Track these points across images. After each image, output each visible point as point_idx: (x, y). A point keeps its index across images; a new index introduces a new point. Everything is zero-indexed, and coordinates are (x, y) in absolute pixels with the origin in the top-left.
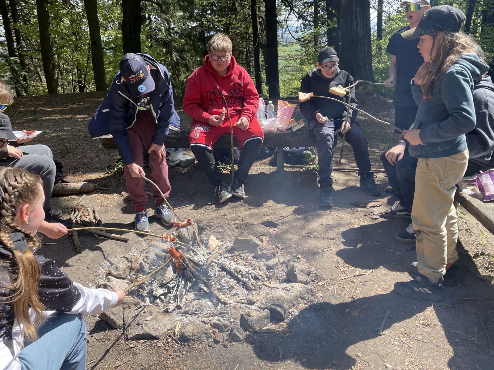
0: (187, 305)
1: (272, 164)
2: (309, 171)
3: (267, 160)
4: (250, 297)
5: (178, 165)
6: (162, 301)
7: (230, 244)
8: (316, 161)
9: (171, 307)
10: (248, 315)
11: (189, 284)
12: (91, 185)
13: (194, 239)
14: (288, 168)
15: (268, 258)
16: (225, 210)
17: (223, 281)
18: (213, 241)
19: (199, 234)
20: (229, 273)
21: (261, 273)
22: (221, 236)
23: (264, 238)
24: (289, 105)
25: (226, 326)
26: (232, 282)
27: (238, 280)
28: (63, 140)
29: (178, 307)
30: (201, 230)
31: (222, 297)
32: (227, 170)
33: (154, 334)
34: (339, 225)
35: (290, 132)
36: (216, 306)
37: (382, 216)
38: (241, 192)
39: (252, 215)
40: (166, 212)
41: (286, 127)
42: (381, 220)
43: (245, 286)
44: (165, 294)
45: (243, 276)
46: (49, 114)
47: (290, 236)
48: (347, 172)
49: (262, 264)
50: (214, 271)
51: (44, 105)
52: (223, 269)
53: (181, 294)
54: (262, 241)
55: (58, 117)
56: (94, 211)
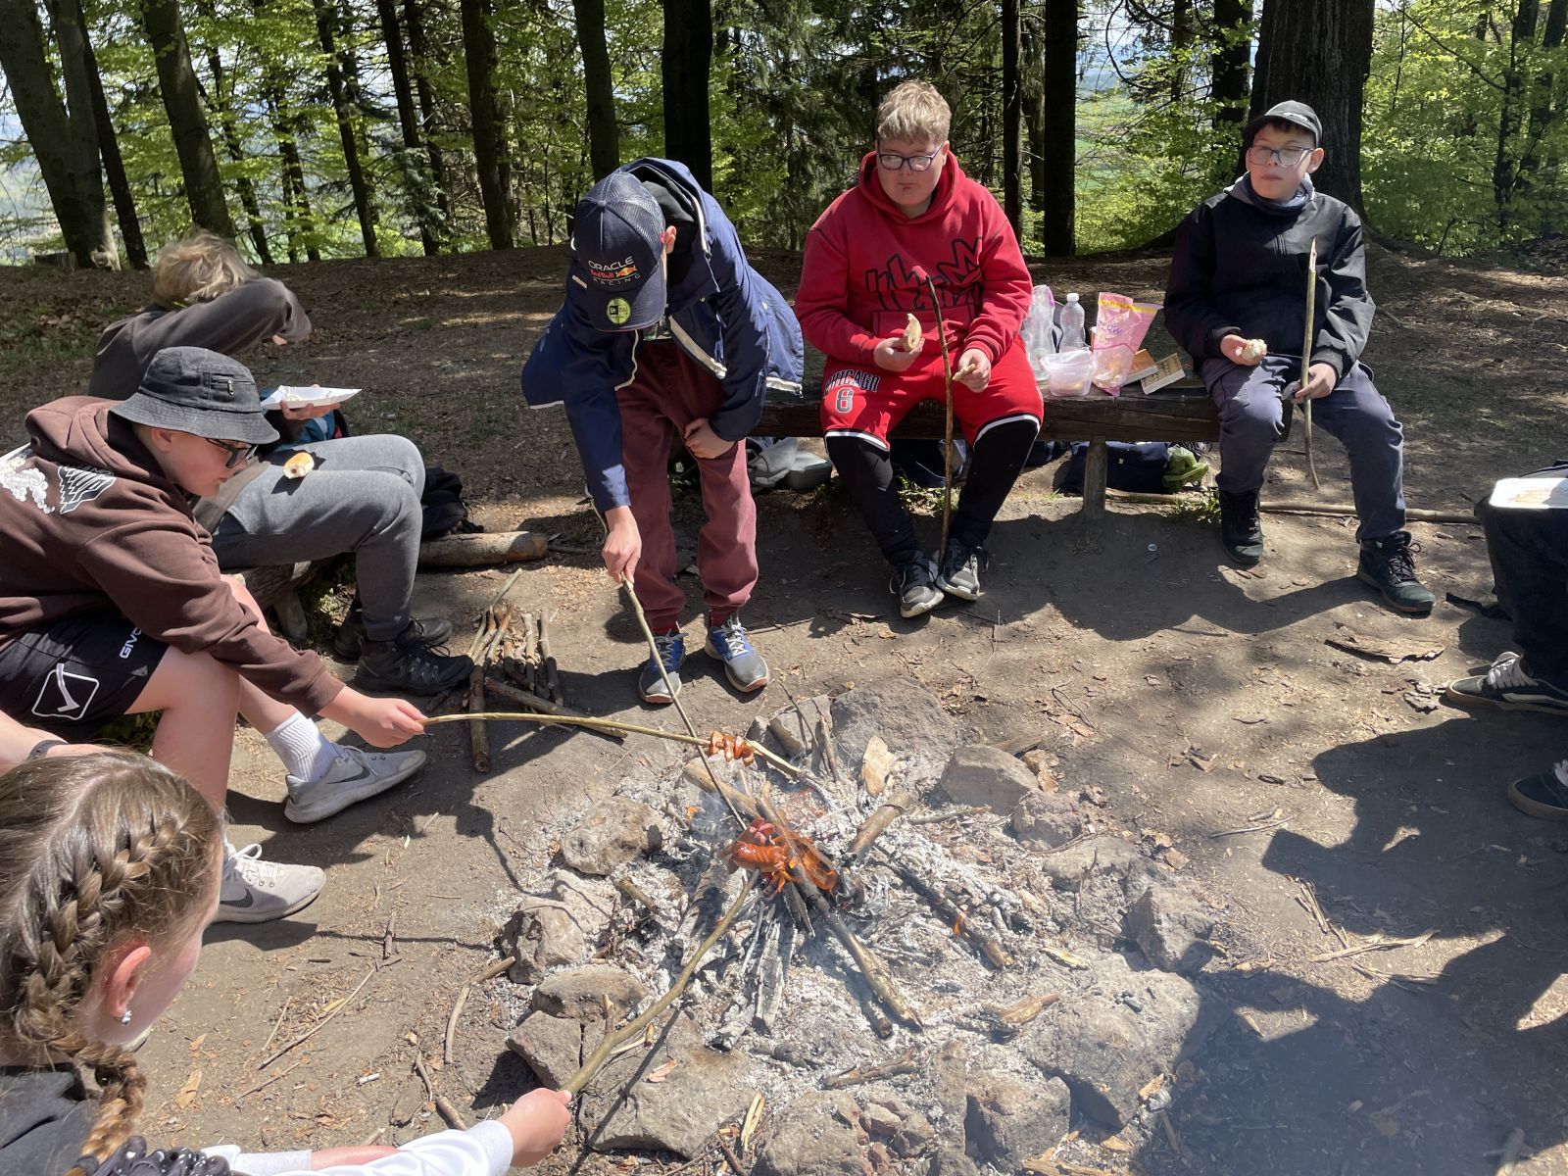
0: (786, 1022)
1: (1068, 483)
2: (1184, 518)
3: (1049, 470)
4: (996, 1001)
5: (783, 483)
6: (709, 989)
7: (929, 769)
8: (1209, 482)
9: (736, 1023)
10: (996, 1107)
11: (798, 938)
12: (540, 541)
13: (819, 749)
14: (1116, 503)
15: (1058, 841)
16: (918, 643)
17: (907, 929)
18: (879, 758)
19: (835, 731)
20: (927, 896)
21: (1035, 901)
22: (902, 740)
23: (1040, 757)
24: (1137, 310)
25: (914, 1139)
26: (937, 929)
27: (961, 932)
28: (482, 391)
29: (759, 1026)
30: (842, 716)
31: (907, 1000)
32: (926, 502)
33: (672, 1140)
34: (1298, 728)
35: (1132, 396)
36: (881, 1032)
37: (1447, 699)
38: (967, 581)
39: (1002, 670)
41: (1119, 380)
42: (1447, 714)
43: (978, 946)
44: (717, 965)
45: (972, 910)
46: (466, 307)
47: (1129, 759)
48: (1307, 517)
49: (1037, 862)
50: (882, 892)
52: (908, 879)
53: (770, 976)
54: (1034, 769)
55: (484, 319)
56: (539, 624)
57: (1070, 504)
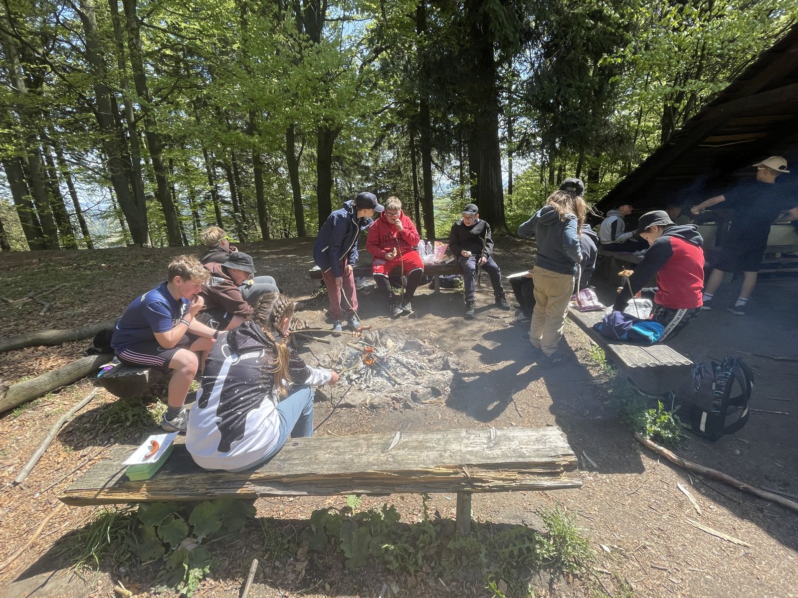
0: (373, 385)
1: (431, 287)
2: (458, 293)
3: (427, 285)
4: (417, 380)
5: (362, 289)
6: (356, 383)
7: (402, 345)
8: (463, 286)
9: (363, 386)
10: (416, 391)
11: (375, 372)
12: (302, 304)
13: (376, 341)
14: (442, 290)
15: (429, 354)
16: (398, 322)
17: (398, 369)
18: (390, 343)
19: (380, 338)
20: (402, 364)
21: (425, 364)
22: (395, 339)
23: (426, 340)
24: (443, 245)
25: (401, 399)
26: (405, 370)
27: (409, 370)
28: (280, 273)
29: (368, 387)
30: (381, 335)
31: (398, 380)
32: (398, 292)
33: (352, 403)
34: (481, 331)
35: (443, 264)
36: (394, 385)
37: (510, 324)
38: (409, 307)
39: (417, 325)
40: (356, 323)
41: (440, 261)
42: (510, 326)
43: (414, 373)
44: (358, 378)
45: (412, 366)
46: (268, 254)
47: (445, 339)
48: (486, 293)
49: (425, 358)
50: (392, 363)
51: (263, 248)
52: (397, 361)
53: (369, 377)
54: (424, 342)
55: (274, 257)
56: (305, 323)
57: (432, 291)
